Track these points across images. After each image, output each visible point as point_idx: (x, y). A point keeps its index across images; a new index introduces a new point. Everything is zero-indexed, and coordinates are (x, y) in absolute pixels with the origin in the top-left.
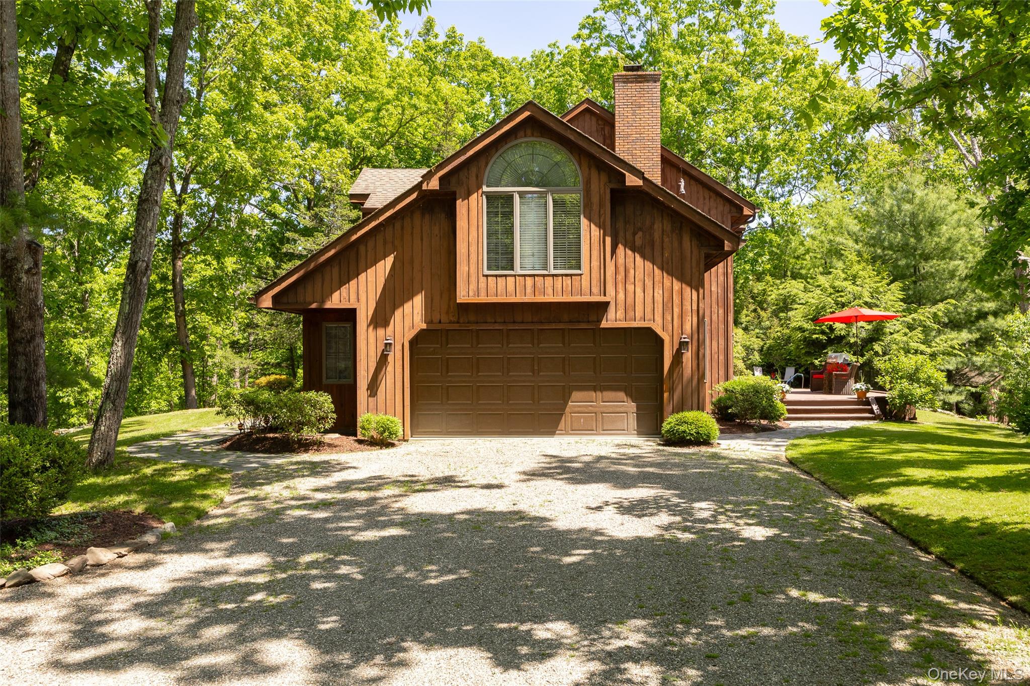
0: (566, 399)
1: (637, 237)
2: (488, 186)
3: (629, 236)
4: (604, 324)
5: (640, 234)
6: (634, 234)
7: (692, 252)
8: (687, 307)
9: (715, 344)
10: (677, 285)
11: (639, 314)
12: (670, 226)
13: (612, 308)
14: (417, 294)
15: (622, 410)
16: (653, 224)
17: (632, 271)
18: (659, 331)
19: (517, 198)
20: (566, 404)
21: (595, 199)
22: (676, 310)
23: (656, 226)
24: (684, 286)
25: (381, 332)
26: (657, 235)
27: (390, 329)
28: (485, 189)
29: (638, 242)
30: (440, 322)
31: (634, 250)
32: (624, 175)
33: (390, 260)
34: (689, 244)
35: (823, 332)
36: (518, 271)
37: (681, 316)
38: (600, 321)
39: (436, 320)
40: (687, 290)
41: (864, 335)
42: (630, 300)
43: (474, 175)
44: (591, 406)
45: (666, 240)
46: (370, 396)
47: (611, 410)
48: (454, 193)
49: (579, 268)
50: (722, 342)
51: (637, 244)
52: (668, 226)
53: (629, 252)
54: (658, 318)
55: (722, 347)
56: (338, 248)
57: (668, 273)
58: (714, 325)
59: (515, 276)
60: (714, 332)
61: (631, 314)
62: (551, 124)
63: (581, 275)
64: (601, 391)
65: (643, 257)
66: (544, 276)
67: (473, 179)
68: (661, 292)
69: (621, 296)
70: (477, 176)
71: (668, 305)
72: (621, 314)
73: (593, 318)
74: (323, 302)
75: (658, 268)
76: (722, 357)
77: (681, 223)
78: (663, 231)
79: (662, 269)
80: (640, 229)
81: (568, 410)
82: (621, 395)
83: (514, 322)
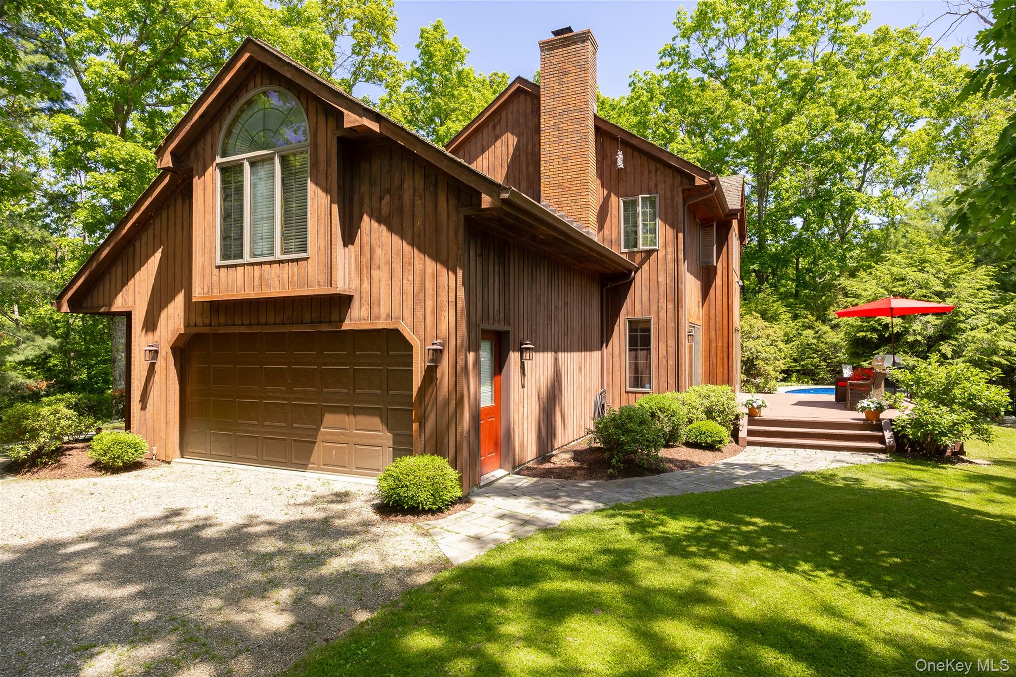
0: (319, 423)
1: (384, 202)
2: (223, 156)
3: (375, 204)
4: (347, 325)
5: (387, 198)
6: (381, 199)
7: (449, 216)
8: (443, 297)
9: (662, 346)
10: (430, 265)
11: (385, 310)
12: (422, 182)
13: (355, 303)
14: (178, 293)
15: (376, 442)
16: (402, 182)
17: (378, 251)
18: (407, 333)
19: (247, 166)
20: (318, 430)
21: (322, 155)
22: (429, 303)
23: (406, 185)
24: (439, 266)
25: (150, 335)
26: (407, 197)
27: (157, 333)
28: (219, 160)
29: (385, 210)
30: (196, 326)
31: (380, 222)
32: (342, 113)
33: (158, 255)
34: (445, 205)
35: (874, 330)
36: (247, 258)
37: (436, 312)
38: (342, 321)
39: (193, 324)
40: (444, 271)
41: (930, 331)
42: (375, 290)
43: (210, 145)
44: (343, 434)
45: (418, 203)
46: (142, 409)
47: (365, 441)
48: (192, 170)
49: (305, 251)
50: (671, 343)
51: (383, 213)
52: (420, 183)
53: (375, 225)
54: (407, 314)
55: (671, 350)
56: (111, 245)
57: (419, 250)
58: (662, 323)
59: (243, 265)
60: (663, 333)
61: (376, 310)
62: (269, 64)
63: (306, 259)
64: (355, 415)
65: (391, 229)
66: (271, 263)
67: (208, 150)
68: (411, 278)
69: (366, 285)
70: (212, 148)
71: (419, 297)
72: (364, 312)
73: (335, 317)
74: (110, 305)
75: (409, 243)
76: (671, 362)
77: (436, 176)
78: (414, 190)
79: (412, 244)
80: (389, 191)
81: (320, 437)
82: (376, 421)
83: (259, 324)
